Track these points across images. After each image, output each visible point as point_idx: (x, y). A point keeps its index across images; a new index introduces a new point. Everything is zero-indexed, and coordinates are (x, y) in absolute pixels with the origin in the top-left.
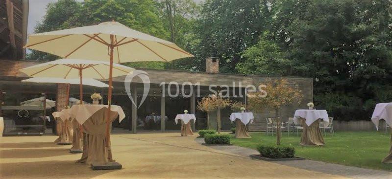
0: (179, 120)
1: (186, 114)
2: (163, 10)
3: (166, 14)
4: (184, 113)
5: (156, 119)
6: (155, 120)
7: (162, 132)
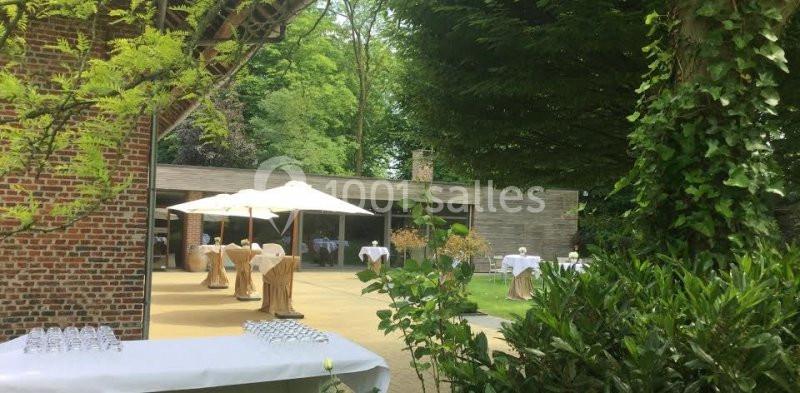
0: (365, 256)
1: (374, 248)
2: (346, 41)
3: (352, 51)
4: (371, 245)
5: (331, 248)
6: (329, 249)
7: (340, 269)
